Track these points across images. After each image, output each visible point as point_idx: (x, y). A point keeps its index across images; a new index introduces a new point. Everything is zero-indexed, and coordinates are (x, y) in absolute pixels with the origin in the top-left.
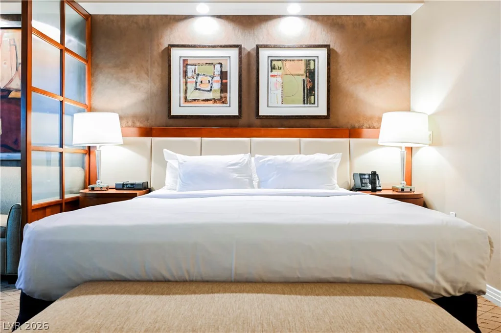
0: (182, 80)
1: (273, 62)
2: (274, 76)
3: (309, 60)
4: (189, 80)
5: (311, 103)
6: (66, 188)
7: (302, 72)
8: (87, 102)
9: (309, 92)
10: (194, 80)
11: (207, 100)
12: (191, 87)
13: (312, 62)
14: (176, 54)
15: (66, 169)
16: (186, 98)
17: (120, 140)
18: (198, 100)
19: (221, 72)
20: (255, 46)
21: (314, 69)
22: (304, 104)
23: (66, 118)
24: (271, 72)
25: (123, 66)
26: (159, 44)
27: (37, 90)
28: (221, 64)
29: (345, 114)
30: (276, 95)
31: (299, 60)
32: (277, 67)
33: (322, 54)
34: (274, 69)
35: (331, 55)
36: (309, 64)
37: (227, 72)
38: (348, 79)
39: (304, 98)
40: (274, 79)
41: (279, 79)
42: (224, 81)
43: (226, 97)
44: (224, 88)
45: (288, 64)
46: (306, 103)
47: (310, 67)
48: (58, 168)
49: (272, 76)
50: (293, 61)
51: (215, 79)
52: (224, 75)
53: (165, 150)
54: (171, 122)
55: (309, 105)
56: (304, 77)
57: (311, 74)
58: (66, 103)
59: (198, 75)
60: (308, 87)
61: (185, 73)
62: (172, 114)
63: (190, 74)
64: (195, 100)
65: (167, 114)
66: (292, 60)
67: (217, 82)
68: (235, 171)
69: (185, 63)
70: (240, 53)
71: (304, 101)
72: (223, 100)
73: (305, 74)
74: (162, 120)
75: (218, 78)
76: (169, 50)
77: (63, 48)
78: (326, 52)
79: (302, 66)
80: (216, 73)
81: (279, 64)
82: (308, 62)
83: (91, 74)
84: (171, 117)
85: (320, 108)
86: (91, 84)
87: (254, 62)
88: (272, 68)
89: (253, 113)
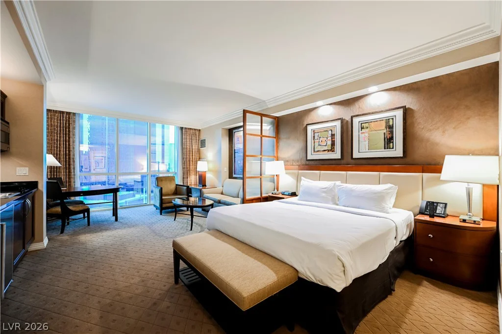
0: (313, 141)
1: (363, 125)
3: (389, 119)
4: (316, 141)
5: (390, 148)
6: (263, 192)
7: (384, 127)
8: (275, 155)
9: (389, 141)
10: (318, 141)
11: (324, 151)
12: (317, 144)
13: (391, 120)
14: (310, 128)
15: (263, 184)
16: (314, 150)
17: (284, 171)
18: (320, 151)
20: (350, 117)
21: (393, 124)
22: (385, 149)
23: (263, 163)
24: (361, 130)
25: (288, 138)
26: (303, 125)
27: (248, 156)
28: (331, 130)
29: (420, 153)
30: (365, 145)
31: (381, 120)
32: (365, 127)
33: (399, 114)
35: (407, 112)
36: (389, 122)
38: (423, 128)
39: (385, 145)
40: (363, 135)
41: (367, 134)
42: (333, 139)
43: (334, 148)
44: (333, 144)
45: (372, 124)
47: (389, 124)
49: (361, 133)
51: (328, 138)
52: (333, 135)
53: (302, 177)
54: (307, 162)
55: (388, 150)
56: (385, 131)
57: (390, 128)
58: (263, 157)
59: (320, 137)
60: (388, 138)
61: (314, 137)
62: (308, 159)
63: (316, 138)
64: (318, 151)
65: (305, 158)
66: (376, 121)
67: (330, 140)
68: (324, 192)
69: (314, 132)
70: (342, 122)
71: (385, 147)
72: (332, 150)
74: (304, 162)
75: (330, 138)
76: (306, 127)
77: (262, 136)
78: (402, 111)
79: (384, 124)
80: (329, 136)
81: (367, 125)
82: (388, 121)
83: (277, 142)
84: (307, 160)
85: (397, 151)
86: (277, 147)
87: (350, 126)
88: (362, 128)
89: (350, 157)
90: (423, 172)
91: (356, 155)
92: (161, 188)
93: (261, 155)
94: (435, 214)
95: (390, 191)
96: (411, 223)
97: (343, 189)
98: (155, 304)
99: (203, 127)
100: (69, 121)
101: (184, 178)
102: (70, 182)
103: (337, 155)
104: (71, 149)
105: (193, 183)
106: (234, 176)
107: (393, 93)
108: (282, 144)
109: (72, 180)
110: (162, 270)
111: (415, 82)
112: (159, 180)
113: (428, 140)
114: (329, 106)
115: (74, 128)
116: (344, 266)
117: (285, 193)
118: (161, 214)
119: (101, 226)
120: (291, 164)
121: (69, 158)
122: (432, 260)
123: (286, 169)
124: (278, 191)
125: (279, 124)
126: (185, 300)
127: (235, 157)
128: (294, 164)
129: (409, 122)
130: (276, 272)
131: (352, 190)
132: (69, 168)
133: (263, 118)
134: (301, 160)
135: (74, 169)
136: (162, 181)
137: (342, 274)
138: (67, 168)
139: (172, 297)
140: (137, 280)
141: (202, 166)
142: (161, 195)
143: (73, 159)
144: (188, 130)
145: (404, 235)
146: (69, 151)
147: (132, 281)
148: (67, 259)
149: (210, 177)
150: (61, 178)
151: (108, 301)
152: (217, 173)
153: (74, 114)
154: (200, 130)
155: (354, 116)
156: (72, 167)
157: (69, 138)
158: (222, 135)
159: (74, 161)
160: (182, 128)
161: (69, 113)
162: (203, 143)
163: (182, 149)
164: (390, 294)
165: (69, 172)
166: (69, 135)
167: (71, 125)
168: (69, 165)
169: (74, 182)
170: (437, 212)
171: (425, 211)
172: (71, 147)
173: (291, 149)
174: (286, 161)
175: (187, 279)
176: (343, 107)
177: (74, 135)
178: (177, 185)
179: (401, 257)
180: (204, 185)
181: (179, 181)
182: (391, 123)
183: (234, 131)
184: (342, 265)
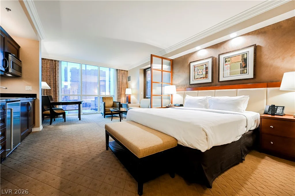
0: (194, 72)
1: (226, 59)
2: (227, 64)
3: (244, 54)
4: (195, 72)
6: (163, 105)
7: (240, 60)
9: (244, 68)
10: (197, 72)
11: (201, 78)
12: (196, 74)
13: (245, 55)
14: (192, 65)
15: (163, 100)
16: (195, 78)
17: (176, 92)
18: (198, 78)
19: (206, 67)
20: (218, 55)
21: (247, 58)
22: (241, 74)
23: (163, 87)
24: (225, 63)
25: (179, 72)
26: (188, 63)
27: (154, 82)
28: (206, 65)
29: (265, 74)
30: (227, 72)
31: (238, 55)
32: (228, 61)
33: (251, 50)
34: (226, 62)
35: (256, 49)
37: (208, 67)
38: (268, 58)
40: (226, 66)
41: (229, 65)
42: (207, 70)
43: (207, 76)
44: (207, 73)
45: (233, 59)
46: (242, 73)
47: (244, 57)
48: (161, 100)
49: (225, 65)
50: (235, 56)
51: (204, 70)
52: (207, 68)
53: (187, 95)
55: (243, 74)
56: (241, 62)
57: (245, 60)
58: (163, 84)
59: (198, 70)
60: (243, 66)
61: (195, 70)
63: (196, 70)
64: (197, 78)
67: (204, 71)
68: (200, 102)
69: (195, 67)
70: (213, 59)
71: (241, 72)
72: (206, 77)
73: (242, 61)
74: (188, 86)
75: (205, 70)
76: (190, 64)
77: (162, 71)
78: (253, 48)
79: (240, 58)
80: (204, 68)
81: (229, 59)
82: (243, 55)
83: (172, 75)
84: (190, 85)
85: (250, 75)
86: (172, 78)
87: (218, 61)
88: (225, 62)
89: (218, 81)
90: (267, 87)
91: (221, 79)
92: (105, 103)
93: (162, 82)
94: (275, 114)
95: (243, 99)
96: (258, 119)
97: (212, 99)
98: (93, 159)
99: (129, 69)
100: (56, 65)
101: (118, 99)
102: (56, 99)
103: (209, 80)
104: (57, 81)
105: (123, 102)
106: (147, 97)
107: (247, 37)
108: (175, 76)
109: (57, 98)
110: (100, 143)
111: (263, 28)
112: (104, 98)
113: (271, 66)
114: (204, 50)
115: (58, 69)
116: (207, 135)
117: (176, 105)
118: (104, 118)
119: (71, 122)
120: (180, 87)
121: (56, 86)
122: (272, 143)
123: (177, 91)
124: (172, 104)
125: (173, 63)
126: (111, 158)
127: (147, 86)
128: (182, 87)
129: (258, 55)
130: (162, 139)
131: (218, 100)
132: (56, 91)
133: (163, 60)
134: (186, 85)
135: (58, 91)
136: (105, 99)
137: (205, 141)
138: (55, 91)
139: (103, 156)
140: (85, 147)
141: (128, 92)
142: (105, 107)
143: (58, 86)
144: (120, 71)
145: (253, 126)
146: (56, 82)
147: (83, 148)
148: (50, 136)
149: (133, 98)
150: (51, 96)
151: (68, 156)
152: (137, 95)
153: (58, 61)
154: (127, 71)
155: (221, 54)
156: (57, 90)
157: (56, 74)
158: (140, 73)
159: (58, 87)
160: (117, 70)
161: (55, 61)
162: (129, 78)
163: (117, 82)
164: (242, 162)
165: (56, 93)
166: (56, 73)
167: (56, 67)
168: (56, 89)
169: (58, 99)
170: (277, 112)
171: (268, 111)
172: (57, 79)
173: (180, 78)
174: (177, 86)
175: (113, 148)
176: (213, 49)
177: (58, 73)
178: (114, 102)
179: (250, 140)
180: (130, 103)
181: (115, 99)
182: (245, 57)
183: (147, 70)
184: (205, 134)
